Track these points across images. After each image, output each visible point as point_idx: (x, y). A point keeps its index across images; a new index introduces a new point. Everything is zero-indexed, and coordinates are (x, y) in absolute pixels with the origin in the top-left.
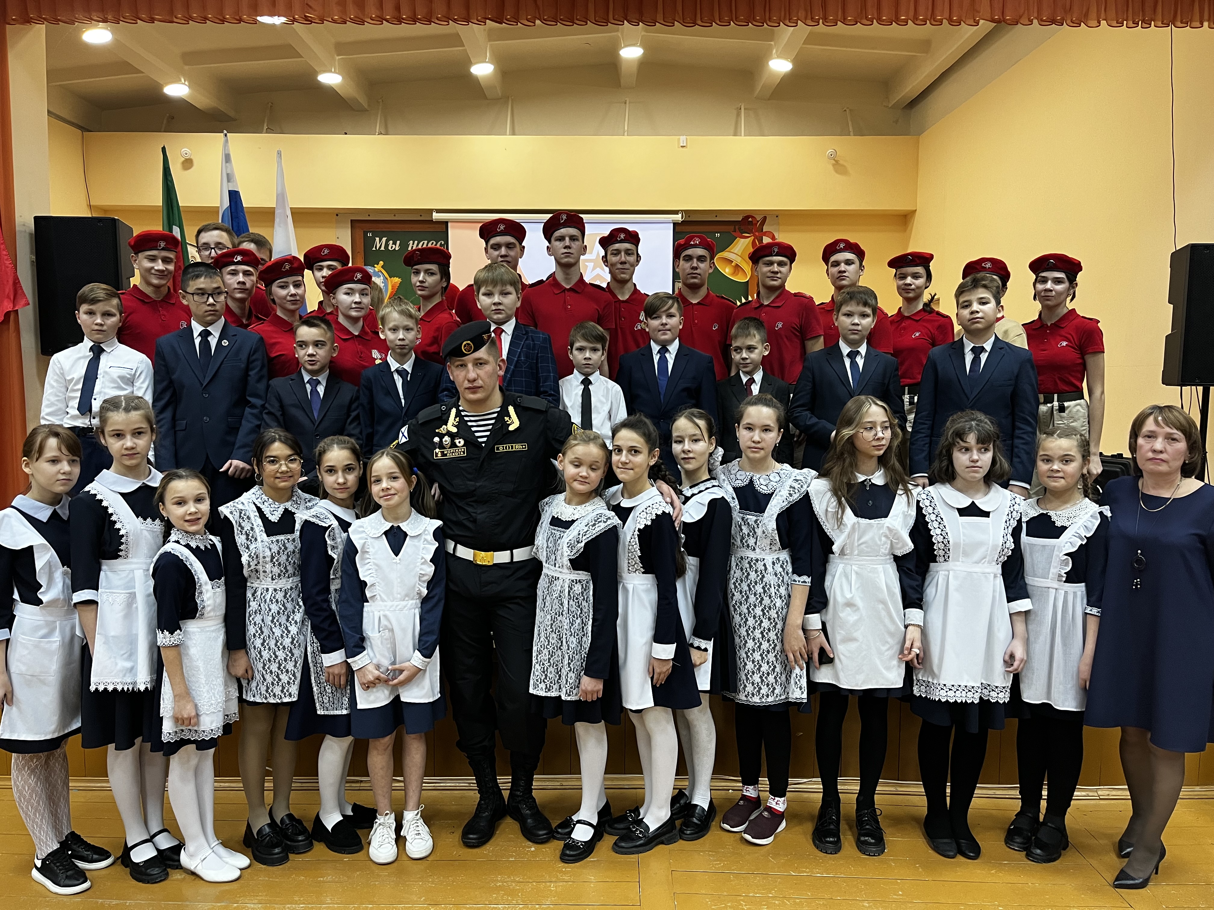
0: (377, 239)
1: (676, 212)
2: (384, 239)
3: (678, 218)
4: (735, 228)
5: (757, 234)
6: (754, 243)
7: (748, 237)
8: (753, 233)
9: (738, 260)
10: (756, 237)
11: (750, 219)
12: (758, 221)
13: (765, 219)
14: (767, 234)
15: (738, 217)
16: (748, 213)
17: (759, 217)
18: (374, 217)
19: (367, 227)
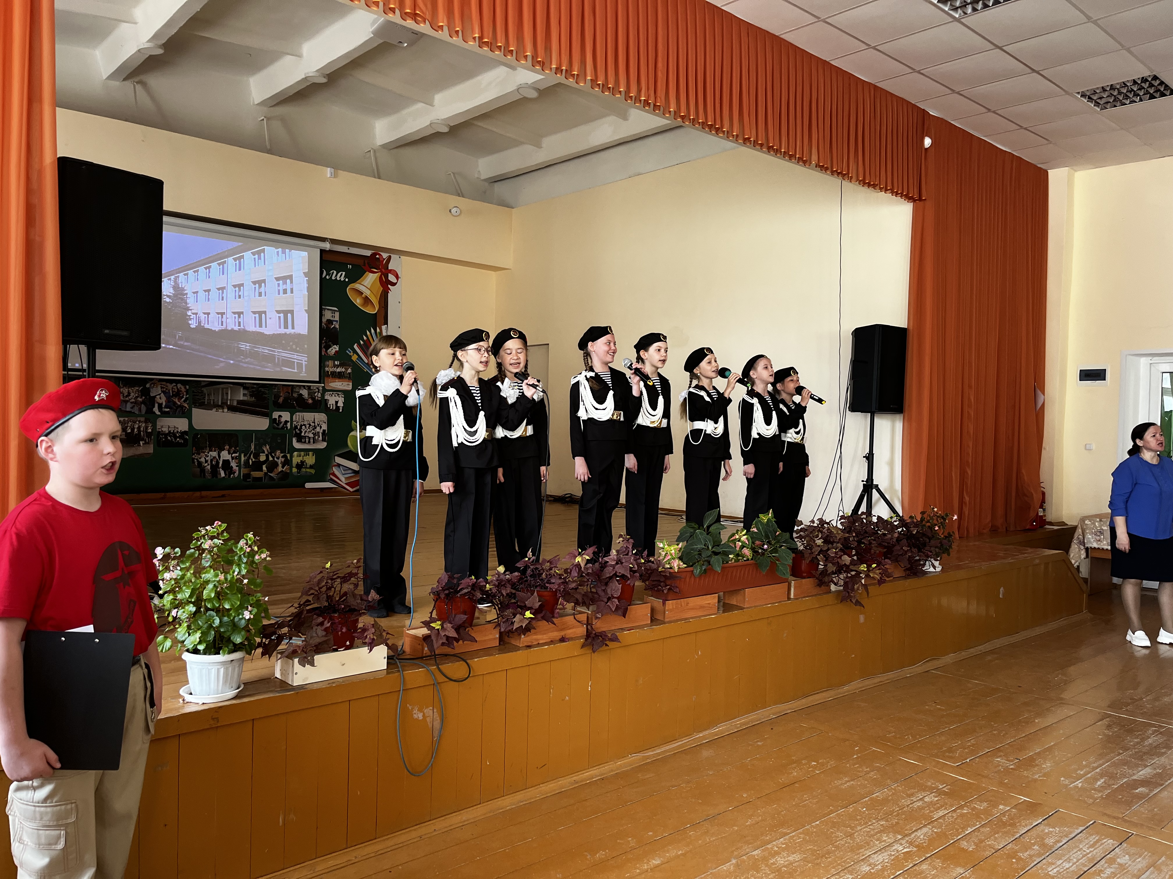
1: (323, 239)
3: (327, 246)
4: (364, 262)
5: (383, 270)
6: (381, 278)
7: (376, 273)
8: (380, 269)
9: (367, 292)
10: (382, 274)
11: (377, 256)
12: (384, 259)
13: (389, 258)
14: (392, 271)
15: (368, 253)
16: (377, 250)
17: (385, 255)
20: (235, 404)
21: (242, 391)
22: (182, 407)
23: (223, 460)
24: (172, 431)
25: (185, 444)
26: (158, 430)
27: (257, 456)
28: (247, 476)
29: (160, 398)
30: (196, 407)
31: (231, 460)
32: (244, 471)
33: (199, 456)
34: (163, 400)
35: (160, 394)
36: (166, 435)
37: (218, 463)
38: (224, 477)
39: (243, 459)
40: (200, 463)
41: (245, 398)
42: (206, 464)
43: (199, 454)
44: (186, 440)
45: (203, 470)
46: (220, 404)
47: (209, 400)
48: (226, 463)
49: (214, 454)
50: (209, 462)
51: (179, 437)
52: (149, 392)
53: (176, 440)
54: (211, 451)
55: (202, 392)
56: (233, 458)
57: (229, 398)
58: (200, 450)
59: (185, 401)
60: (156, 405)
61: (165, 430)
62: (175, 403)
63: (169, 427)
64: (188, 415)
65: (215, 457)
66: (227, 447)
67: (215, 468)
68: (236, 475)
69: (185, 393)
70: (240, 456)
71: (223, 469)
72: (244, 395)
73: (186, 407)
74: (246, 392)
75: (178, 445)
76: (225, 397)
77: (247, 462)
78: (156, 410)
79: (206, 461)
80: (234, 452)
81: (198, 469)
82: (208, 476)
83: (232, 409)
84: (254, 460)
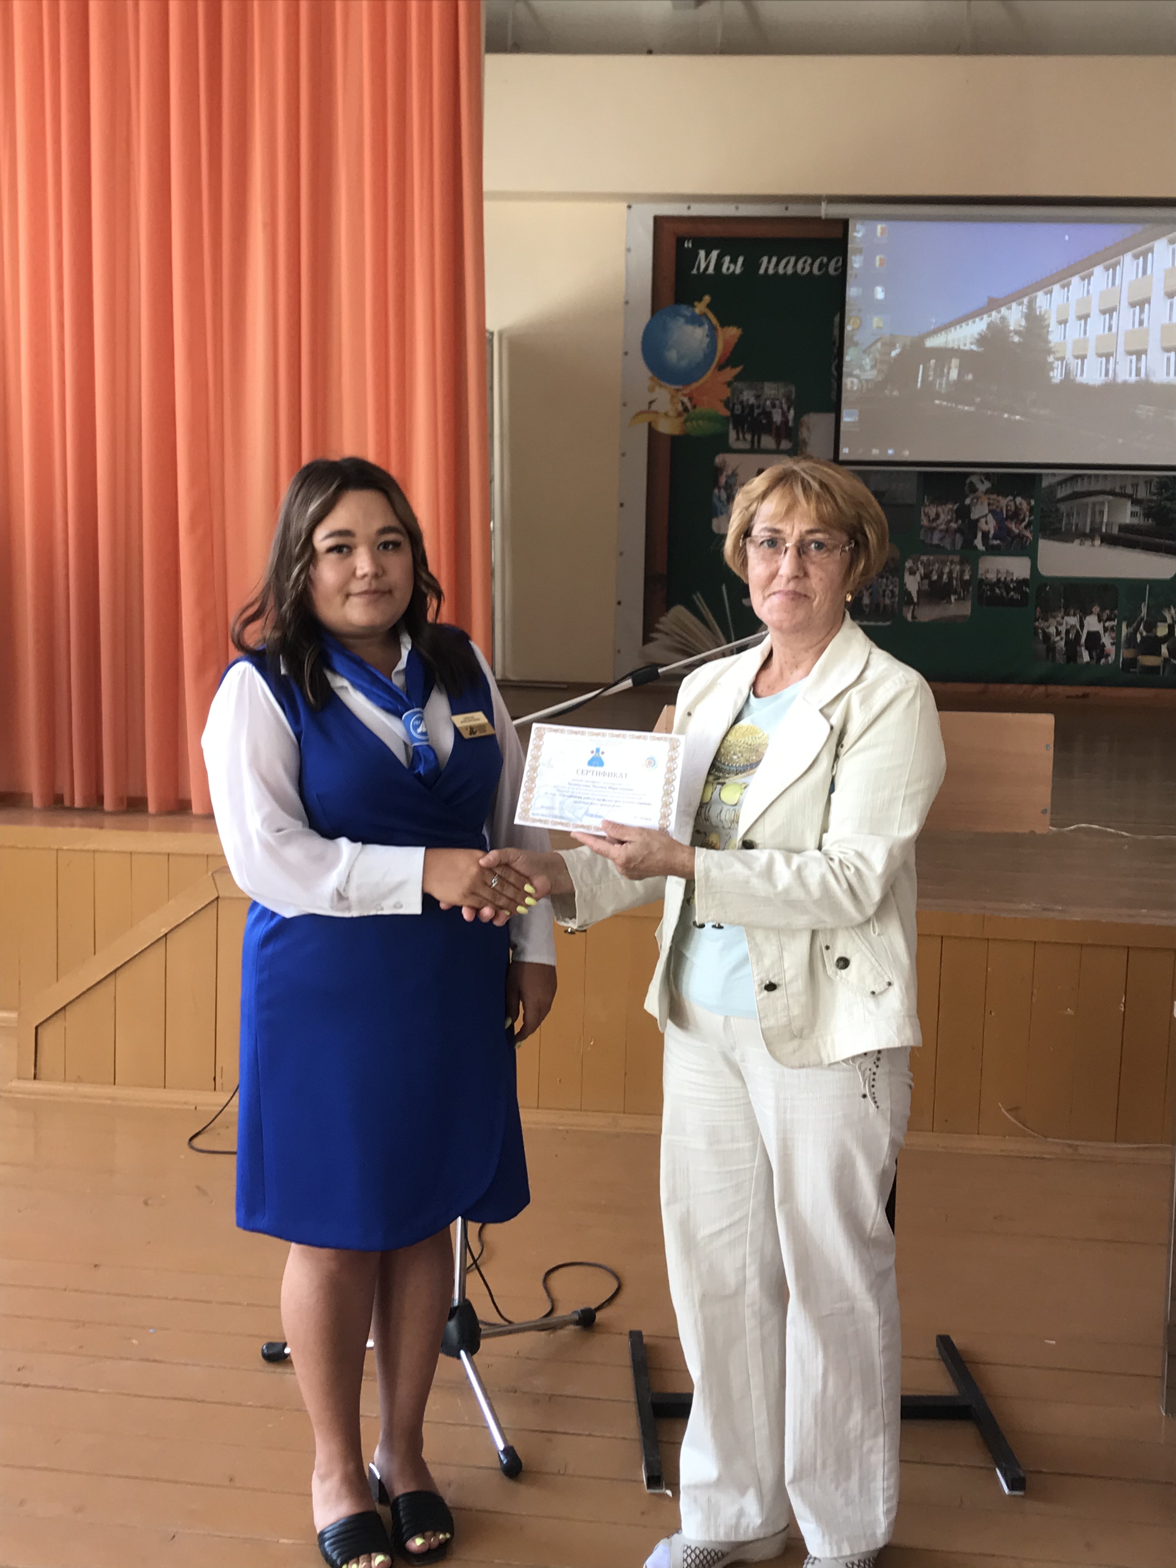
0: (702, 253)
2: (715, 254)
18: (699, 210)
19: (683, 229)
20: (1115, 531)
21: (1129, 507)
22: (1021, 537)
23: (1089, 633)
24: (1003, 579)
25: (1024, 601)
26: (979, 576)
27: (1151, 626)
28: (1131, 663)
29: (986, 523)
30: (1045, 537)
31: (1102, 632)
32: (1126, 653)
33: (1046, 624)
34: (990, 525)
35: (986, 516)
36: (993, 585)
37: (1078, 636)
38: (1087, 663)
39: (1124, 630)
40: (1047, 637)
41: (1135, 521)
42: (1058, 638)
43: (1047, 620)
44: (1024, 595)
45: (1051, 648)
46: (1088, 531)
47: (1069, 524)
48: (1094, 639)
49: (1073, 620)
50: (1063, 635)
51: (1014, 589)
52: (969, 513)
53: (1008, 594)
54: (1068, 615)
55: (1057, 510)
56: (1106, 630)
57: (1105, 519)
58: (1048, 612)
59: (1026, 527)
60: (979, 535)
61: (992, 577)
62: (1010, 531)
63: (998, 572)
64: (1031, 552)
65: (1073, 627)
66: (1096, 609)
67: (1072, 645)
68: (1111, 659)
69: (1028, 513)
70: (1119, 626)
71: (1087, 648)
72: (1133, 514)
73: (1028, 537)
74: (1137, 509)
75: (1012, 602)
76: (1098, 520)
77: (1131, 638)
78: (978, 542)
79: (1058, 633)
80: (1109, 619)
81: (1045, 647)
82: (1060, 658)
83: (1110, 540)
84: (1145, 634)
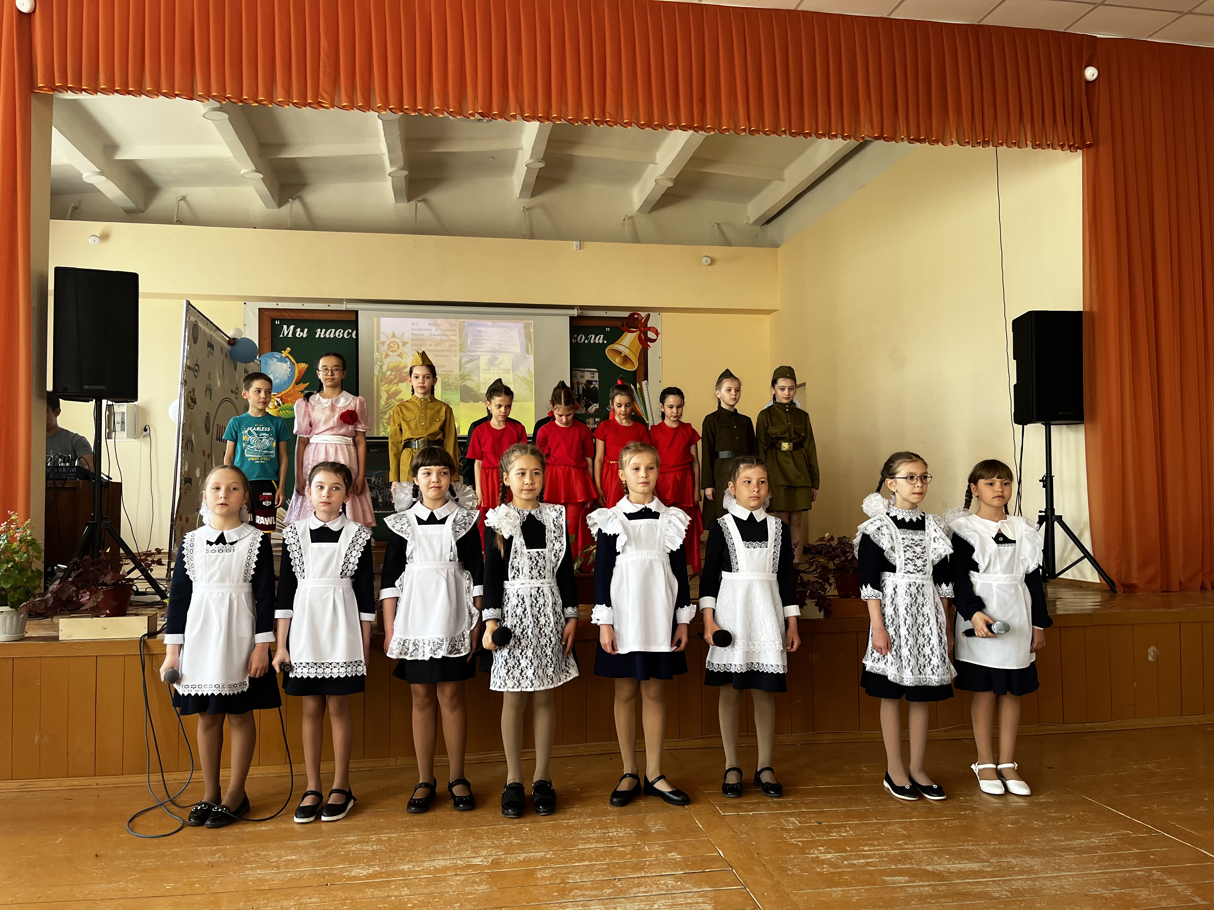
0: (285, 327)
2: (292, 327)
3: (575, 313)
4: (623, 323)
5: (642, 329)
6: (640, 336)
7: (634, 332)
8: (639, 328)
9: (626, 351)
10: (641, 332)
11: (636, 316)
12: (643, 318)
13: (648, 316)
14: (651, 329)
15: (626, 314)
16: (635, 310)
17: (643, 314)
18: (282, 305)
19: (275, 315)
